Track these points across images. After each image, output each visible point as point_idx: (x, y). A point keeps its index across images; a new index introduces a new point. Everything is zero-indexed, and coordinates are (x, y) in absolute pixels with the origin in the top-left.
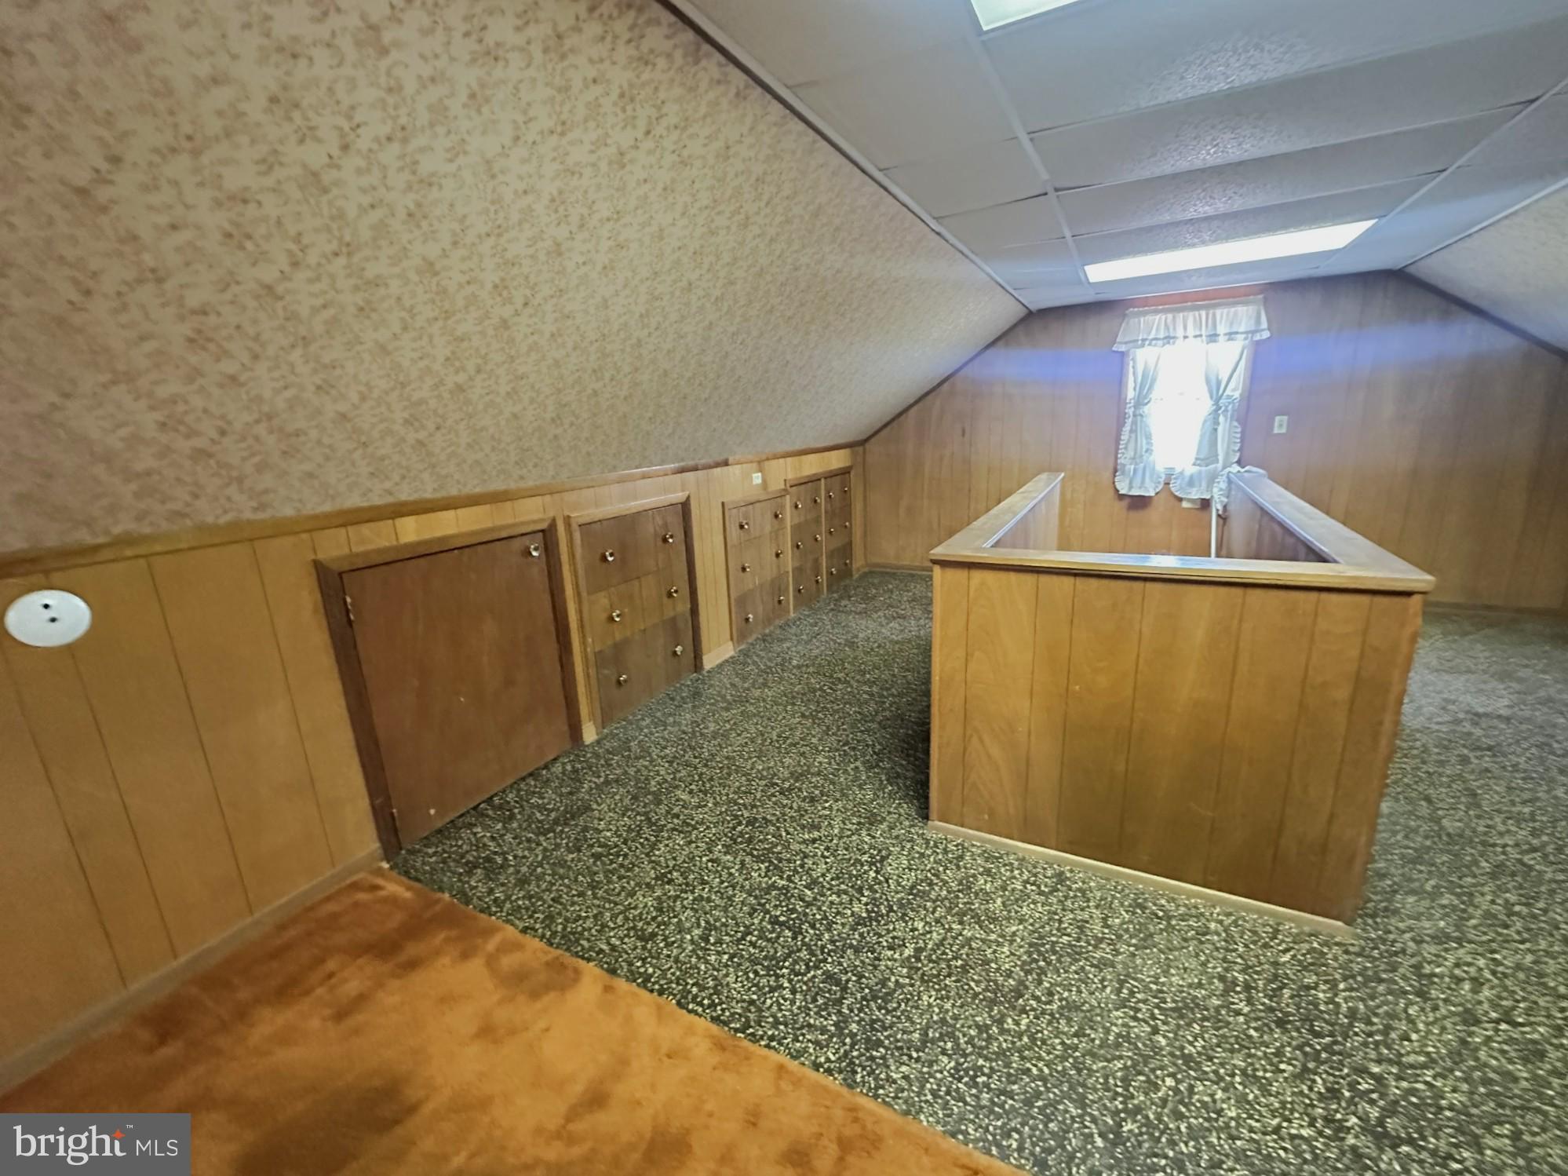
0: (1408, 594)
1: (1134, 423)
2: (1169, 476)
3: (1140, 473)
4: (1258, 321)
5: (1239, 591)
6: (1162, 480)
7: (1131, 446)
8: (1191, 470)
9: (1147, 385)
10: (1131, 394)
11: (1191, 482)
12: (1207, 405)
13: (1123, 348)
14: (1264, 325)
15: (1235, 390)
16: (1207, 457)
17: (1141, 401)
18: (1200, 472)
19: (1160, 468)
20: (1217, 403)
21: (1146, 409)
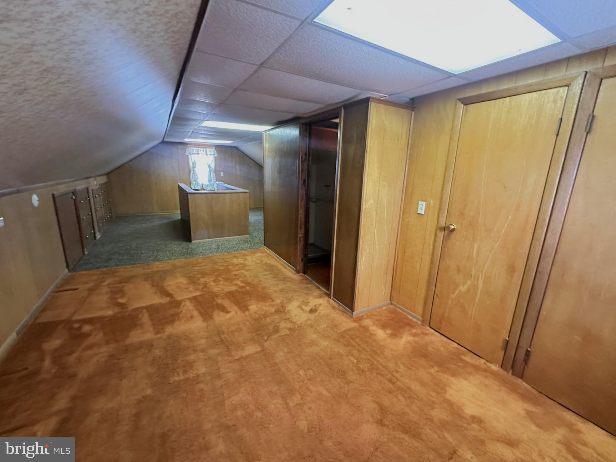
0: (247, 193)
1: (193, 172)
2: (203, 185)
3: (196, 184)
4: (215, 153)
5: (231, 194)
6: (201, 186)
7: (194, 178)
8: (207, 183)
9: (194, 164)
10: (191, 165)
11: (207, 186)
12: (208, 169)
13: (188, 154)
14: (216, 153)
15: (213, 166)
16: (210, 181)
17: (194, 167)
18: (209, 184)
19: (201, 183)
20: (210, 169)
21: (195, 169)
